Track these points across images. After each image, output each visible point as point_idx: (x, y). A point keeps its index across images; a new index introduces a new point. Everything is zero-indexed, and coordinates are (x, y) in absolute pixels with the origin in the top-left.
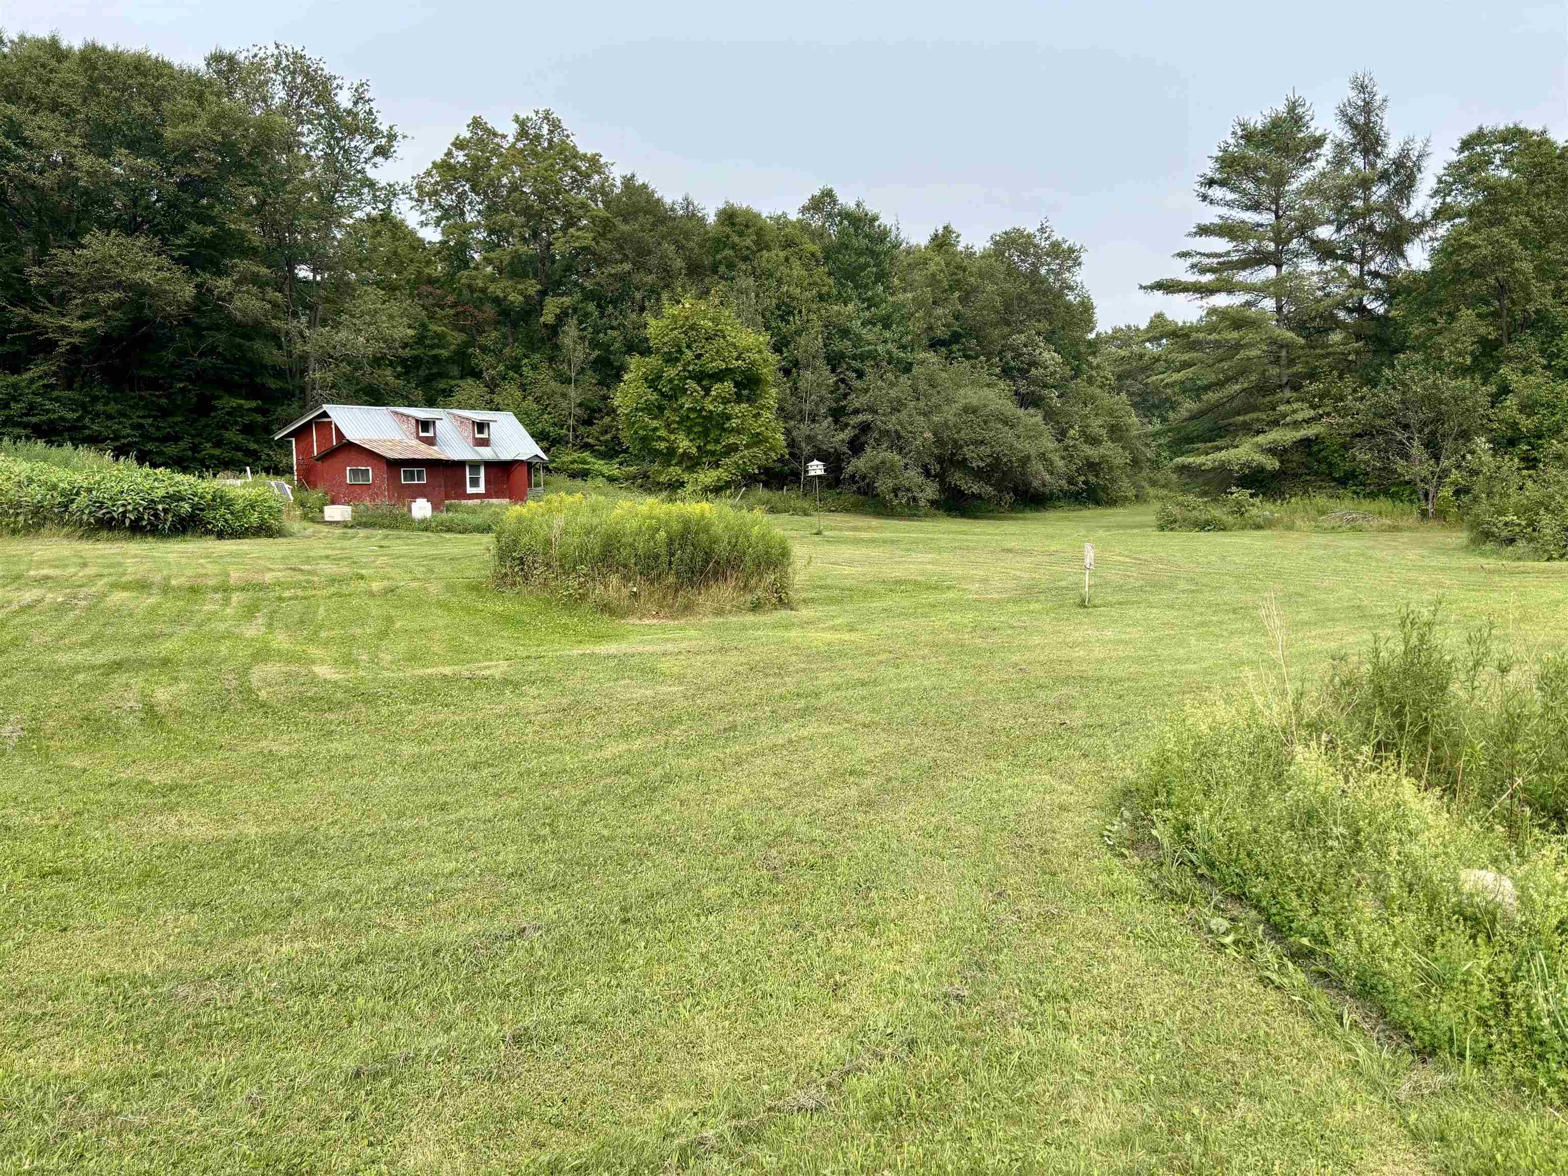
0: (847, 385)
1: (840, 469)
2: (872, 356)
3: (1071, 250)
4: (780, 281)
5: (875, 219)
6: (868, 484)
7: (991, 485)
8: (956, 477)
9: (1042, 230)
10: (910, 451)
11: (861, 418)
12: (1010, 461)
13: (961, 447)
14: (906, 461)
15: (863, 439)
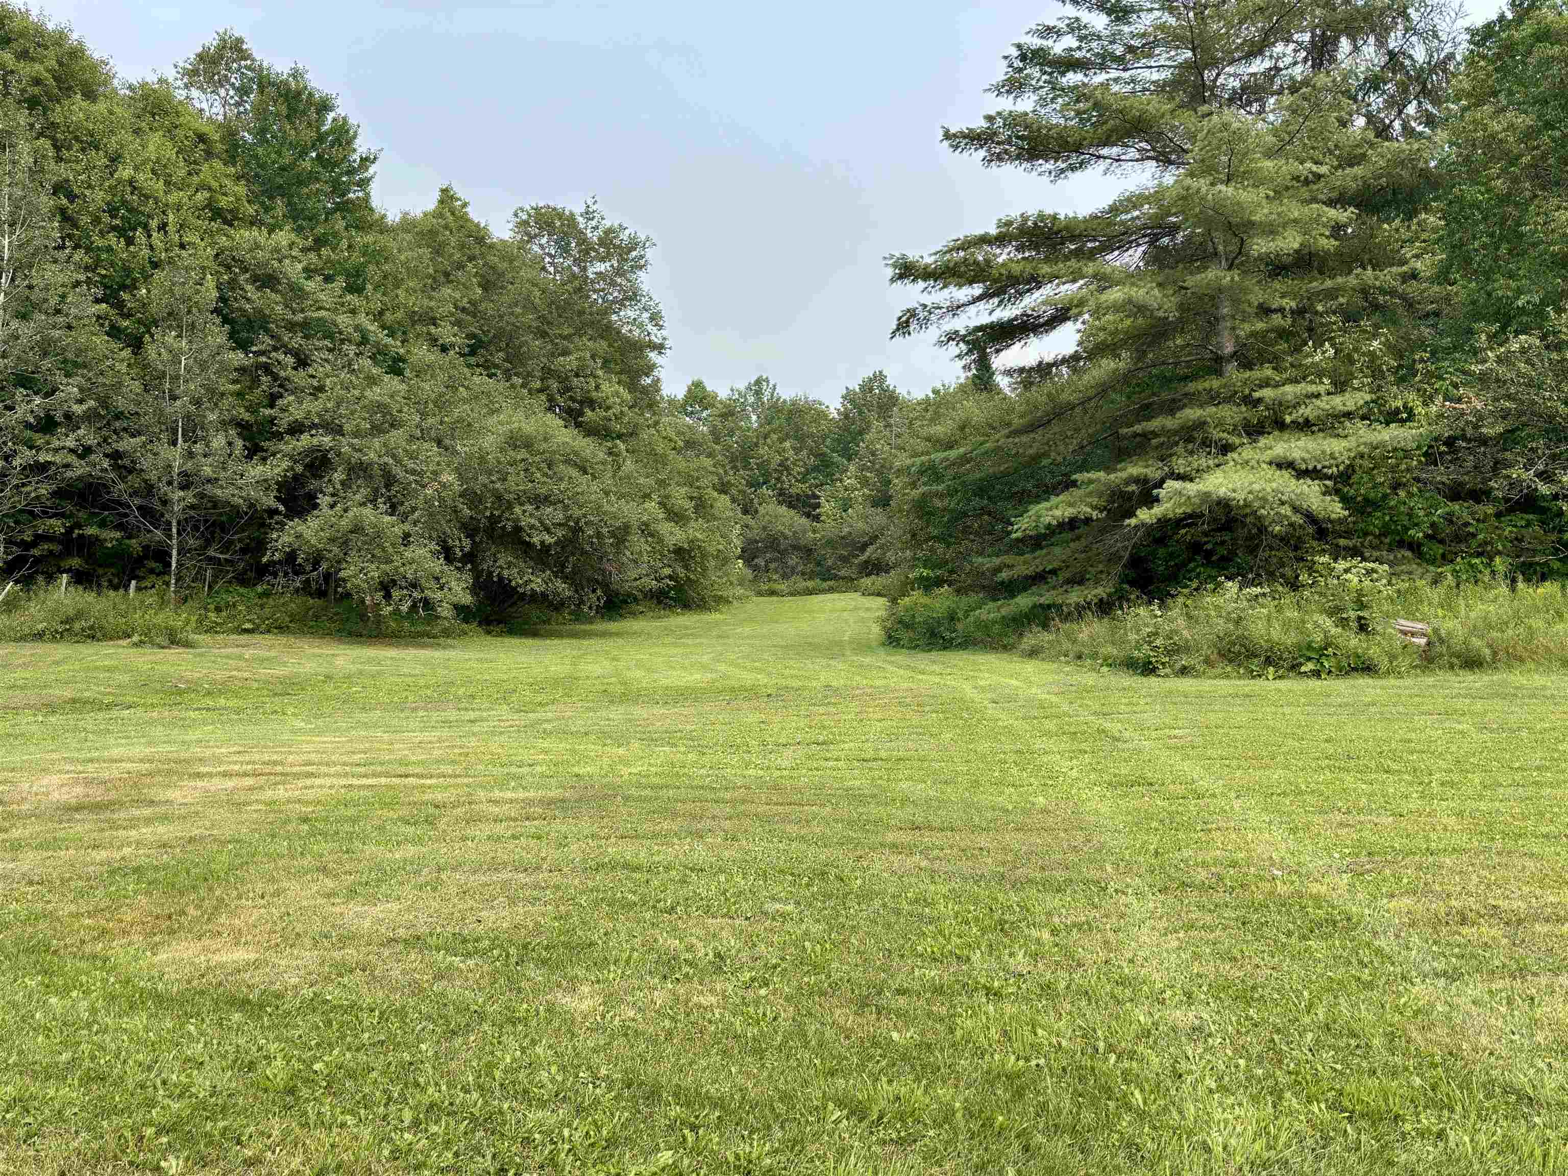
0: (275, 377)
1: (261, 545)
2: (329, 332)
3: (633, 245)
4: (115, 159)
5: (324, 106)
6: (327, 576)
7: (565, 578)
8: (501, 562)
9: (588, 214)
10: (414, 509)
11: (305, 441)
12: (599, 535)
13: (510, 507)
14: (407, 527)
15: (313, 484)
